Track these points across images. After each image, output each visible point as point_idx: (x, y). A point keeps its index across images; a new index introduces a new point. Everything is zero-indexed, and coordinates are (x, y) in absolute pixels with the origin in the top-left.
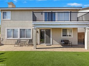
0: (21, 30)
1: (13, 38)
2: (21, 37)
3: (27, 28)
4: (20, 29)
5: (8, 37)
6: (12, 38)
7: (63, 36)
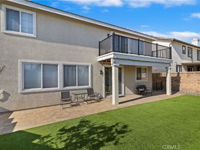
0: (66, 67)
1: (43, 87)
2: (65, 86)
3: (80, 64)
4: (64, 66)
5: (25, 88)
6: (41, 89)
7: (138, 79)
